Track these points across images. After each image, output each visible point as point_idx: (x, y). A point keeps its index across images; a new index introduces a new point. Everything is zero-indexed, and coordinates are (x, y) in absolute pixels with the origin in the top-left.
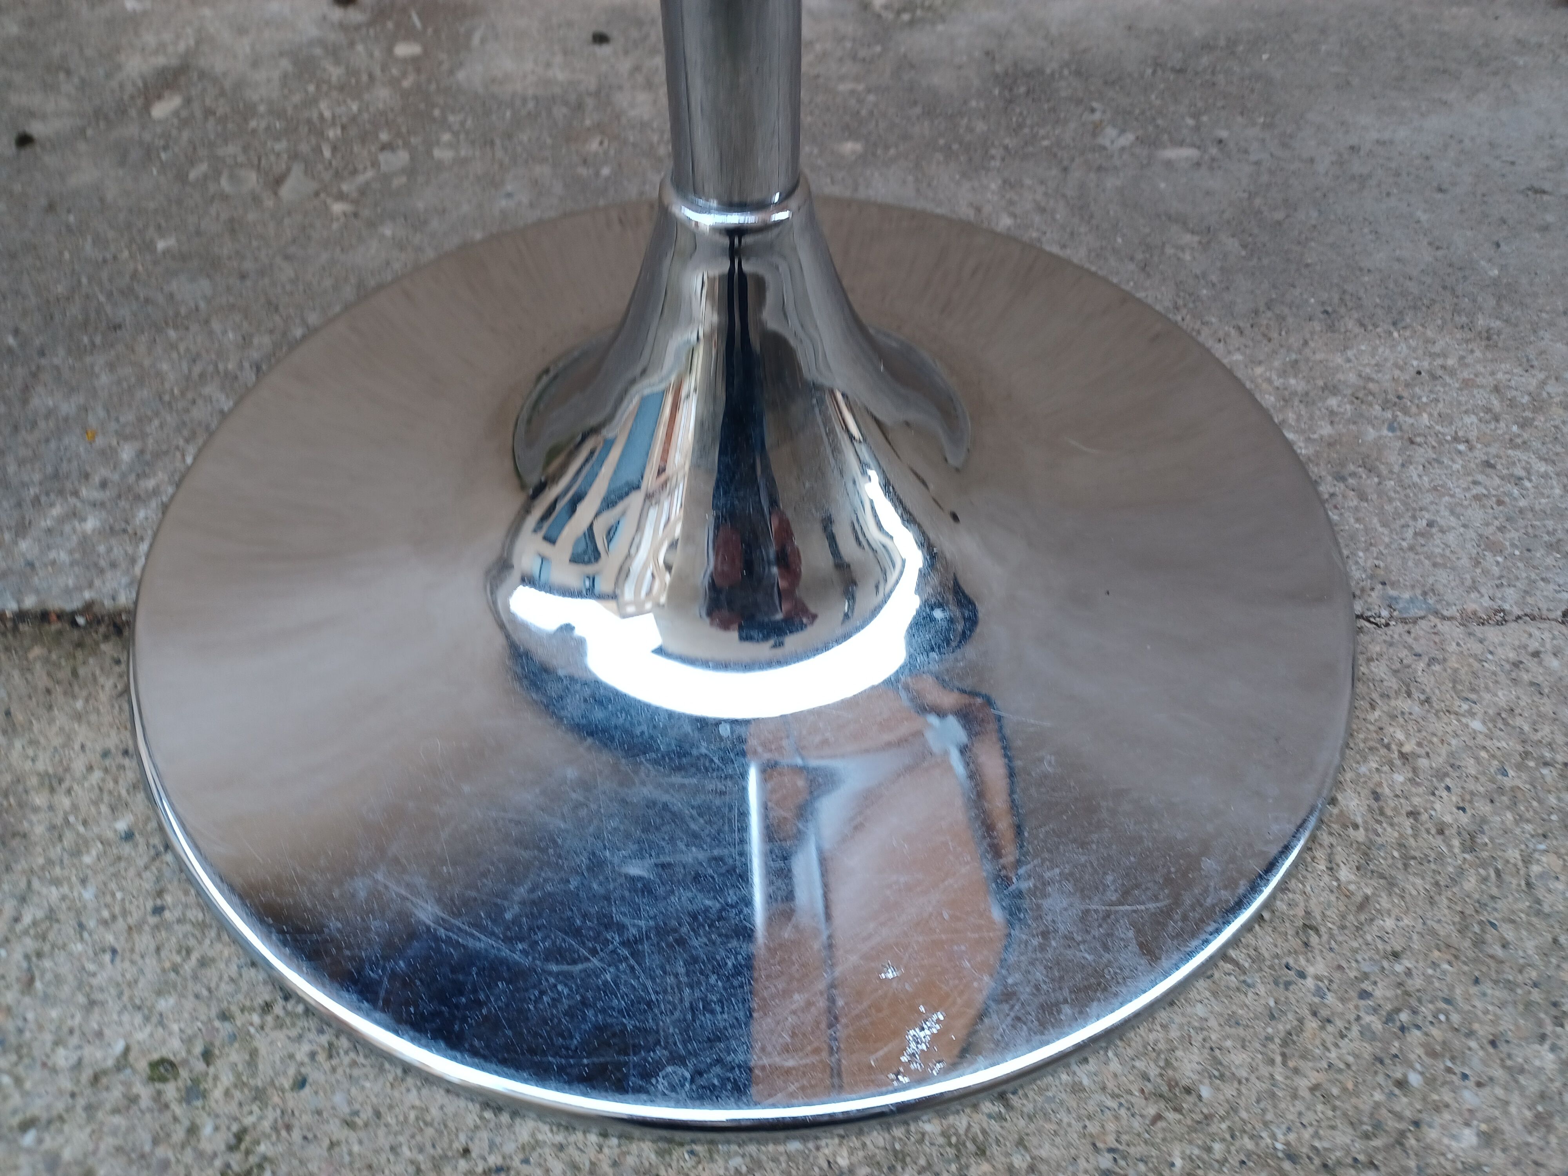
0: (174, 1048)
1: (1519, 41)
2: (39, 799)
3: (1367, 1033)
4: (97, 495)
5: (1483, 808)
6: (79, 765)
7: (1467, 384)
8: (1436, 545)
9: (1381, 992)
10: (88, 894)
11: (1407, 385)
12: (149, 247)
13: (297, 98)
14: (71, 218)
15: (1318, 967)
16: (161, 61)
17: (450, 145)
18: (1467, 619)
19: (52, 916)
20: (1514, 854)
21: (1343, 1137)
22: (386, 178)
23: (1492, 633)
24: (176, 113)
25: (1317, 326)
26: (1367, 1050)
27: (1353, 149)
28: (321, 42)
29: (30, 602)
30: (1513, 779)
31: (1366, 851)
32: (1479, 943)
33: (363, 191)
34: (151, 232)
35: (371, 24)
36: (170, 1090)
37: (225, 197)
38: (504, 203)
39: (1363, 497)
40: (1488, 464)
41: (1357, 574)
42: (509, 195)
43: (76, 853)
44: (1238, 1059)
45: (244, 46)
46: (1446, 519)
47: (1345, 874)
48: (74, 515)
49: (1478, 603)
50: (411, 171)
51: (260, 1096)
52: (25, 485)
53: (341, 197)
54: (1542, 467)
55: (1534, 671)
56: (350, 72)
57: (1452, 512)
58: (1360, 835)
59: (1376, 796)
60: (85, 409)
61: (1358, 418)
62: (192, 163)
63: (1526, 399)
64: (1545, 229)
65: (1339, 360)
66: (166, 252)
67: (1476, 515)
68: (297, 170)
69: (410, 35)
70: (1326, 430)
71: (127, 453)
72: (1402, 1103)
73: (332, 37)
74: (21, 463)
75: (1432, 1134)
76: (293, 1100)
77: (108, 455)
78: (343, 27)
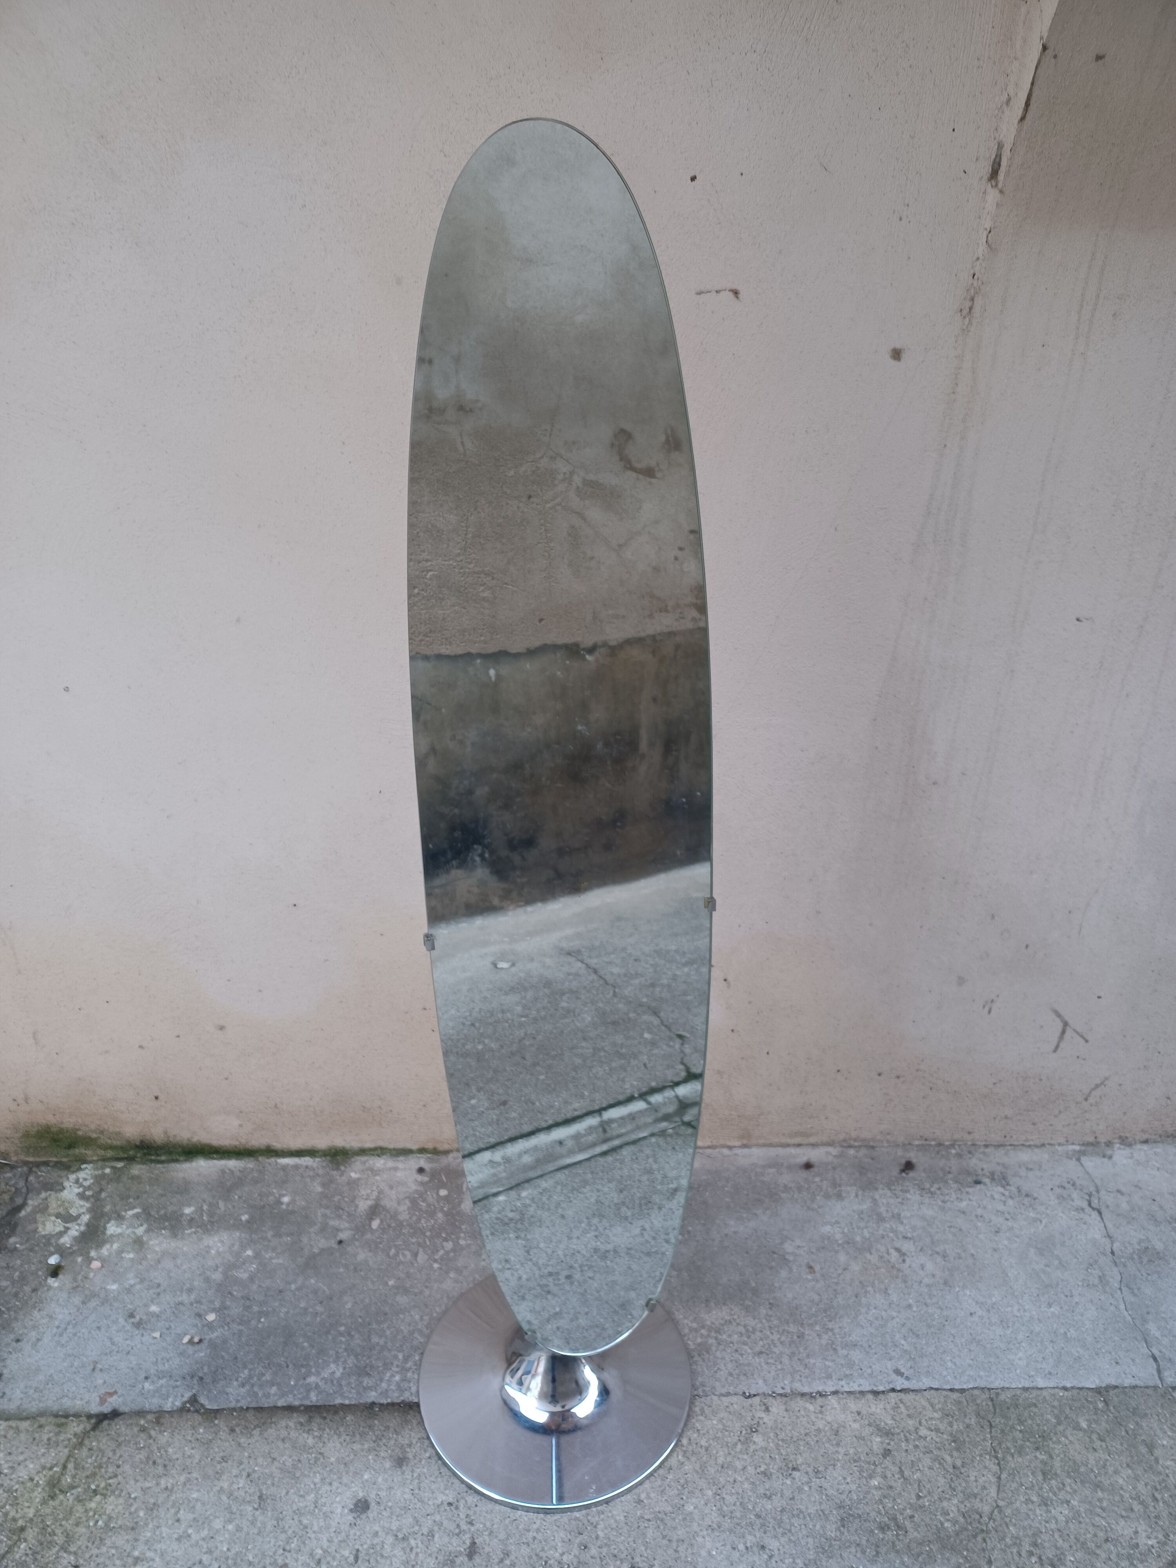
0: (451, 1500)
1: (785, 1186)
2: (408, 1450)
3: (678, 1489)
4: (397, 1369)
5: (711, 1441)
6: (414, 1442)
7: (738, 1324)
8: (718, 1376)
9: (682, 1481)
10: (425, 1470)
11: (722, 1325)
12: (386, 1284)
13: (414, 1218)
14: (362, 1273)
15: (670, 1477)
16: (370, 1203)
17: (465, 1239)
18: (722, 1395)
19: (419, 1475)
20: (714, 1452)
21: (669, 1509)
22: (447, 1253)
23: (724, 1399)
24: (379, 1227)
25: (703, 1305)
26: (677, 1492)
27: (726, 1235)
28: (416, 1191)
29: (389, 1401)
30: (720, 1435)
31: (685, 1452)
32: (703, 1471)
33: (442, 1258)
34: (386, 1278)
35: (430, 1182)
36: (452, 1508)
37: (401, 1263)
38: (483, 1263)
39: (703, 1360)
40: (736, 1351)
41: (698, 1384)
42: (484, 1260)
43: (420, 1461)
44: (652, 1495)
45: (393, 1194)
46: (722, 1367)
47: (680, 1457)
48: (392, 1376)
49: (724, 1391)
50: (454, 1250)
51: (469, 1508)
52: (378, 1367)
53: (435, 1261)
54: (749, 1351)
55: (731, 1409)
56: (429, 1205)
57: (725, 1365)
58: (684, 1449)
59: (690, 1440)
60: (386, 1343)
61: (709, 1336)
62: (390, 1249)
63: (751, 1329)
64: (771, 1268)
65: (707, 1317)
66: (393, 1286)
67: (730, 1366)
68: (421, 1250)
69: (443, 1185)
70: (699, 1340)
71: (400, 1356)
72: (682, 1502)
73: (421, 1188)
74: (376, 1360)
75: (686, 1507)
76: (476, 1509)
77: (396, 1357)
78: (422, 1184)
